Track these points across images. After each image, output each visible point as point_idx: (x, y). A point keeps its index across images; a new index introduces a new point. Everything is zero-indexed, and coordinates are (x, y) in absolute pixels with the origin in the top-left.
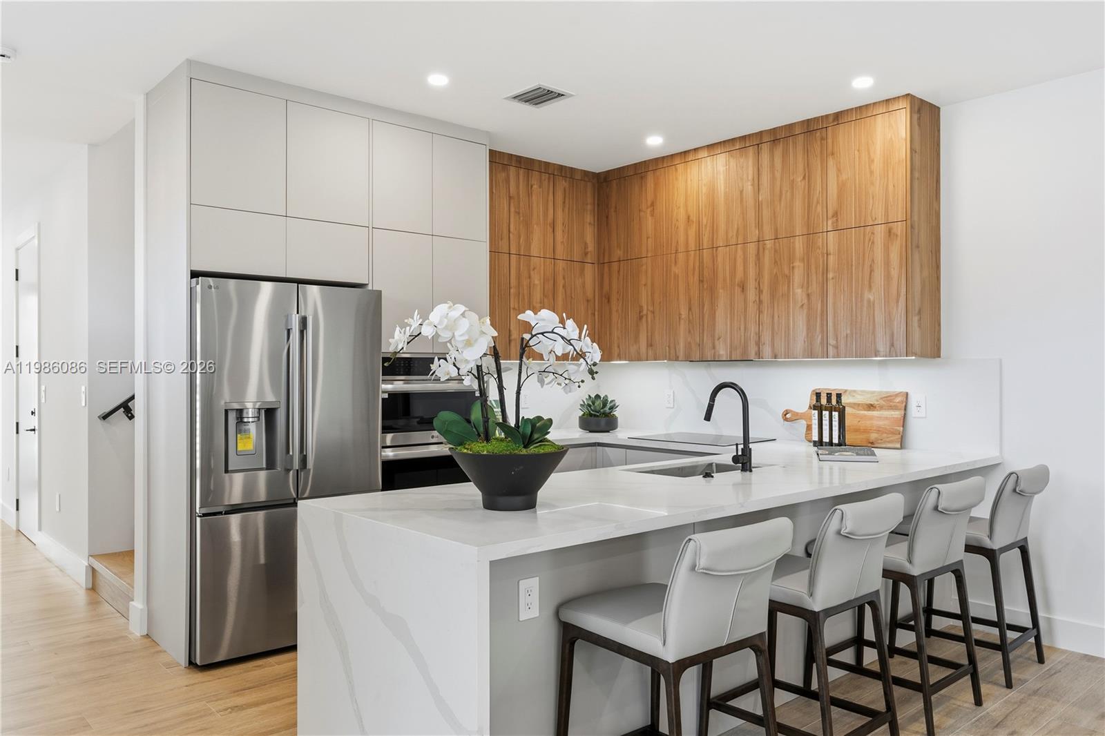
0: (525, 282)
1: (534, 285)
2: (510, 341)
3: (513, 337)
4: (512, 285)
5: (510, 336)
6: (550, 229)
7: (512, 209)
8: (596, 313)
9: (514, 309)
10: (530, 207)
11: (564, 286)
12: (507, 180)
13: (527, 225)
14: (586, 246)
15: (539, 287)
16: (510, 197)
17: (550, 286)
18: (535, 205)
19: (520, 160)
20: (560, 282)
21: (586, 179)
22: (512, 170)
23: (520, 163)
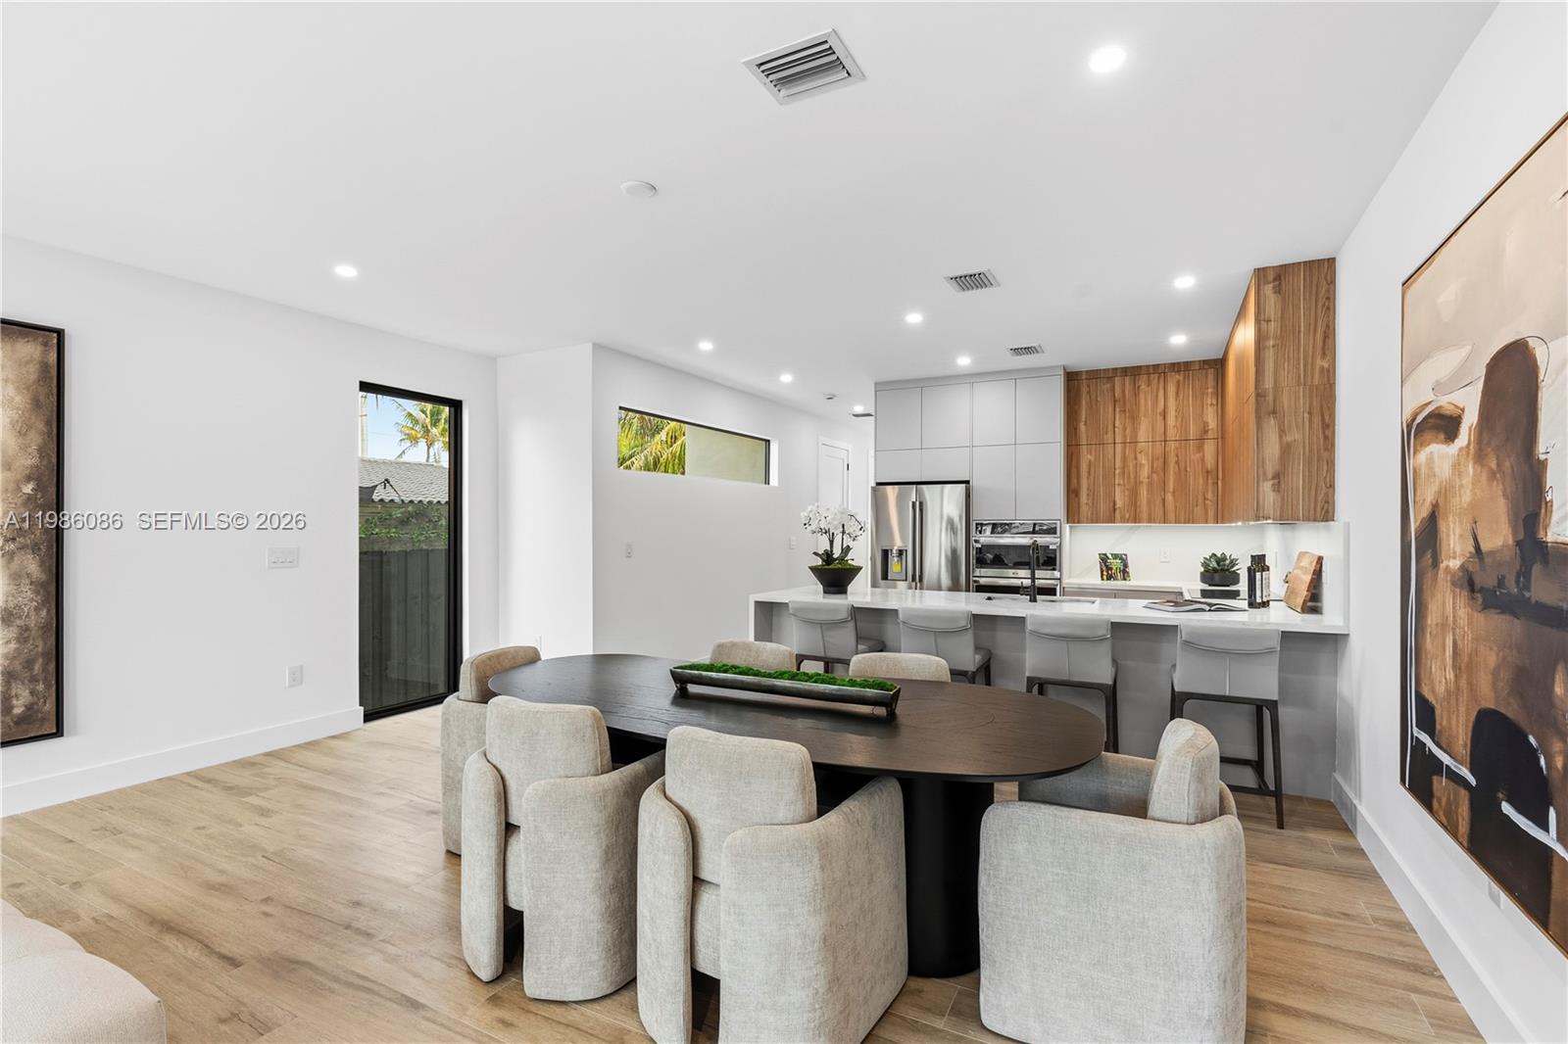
0: (1131, 465)
1: (1141, 464)
2: (1115, 510)
3: (1118, 506)
4: (1117, 467)
5: (1115, 505)
6: (1160, 418)
7: (1117, 410)
8: (1220, 482)
9: (1119, 485)
10: (1137, 404)
11: (1177, 462)
12: (1113, 389)
13: (1134, 418)
14: (1206, 424)
15: (1146, 468)
16: (1115, 401)
17: (1159, 464)
18: (1142, 401)
19: (1126, 371)
20: (1172, 459)
21: (1206, 367)
22: (1118, 380)
23: (1126, 372)
